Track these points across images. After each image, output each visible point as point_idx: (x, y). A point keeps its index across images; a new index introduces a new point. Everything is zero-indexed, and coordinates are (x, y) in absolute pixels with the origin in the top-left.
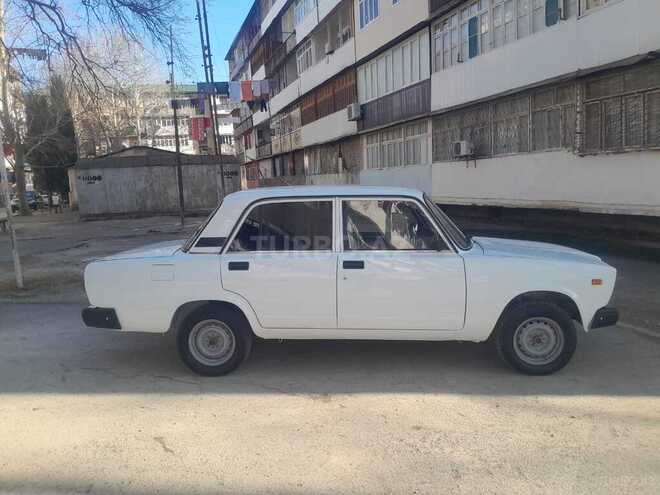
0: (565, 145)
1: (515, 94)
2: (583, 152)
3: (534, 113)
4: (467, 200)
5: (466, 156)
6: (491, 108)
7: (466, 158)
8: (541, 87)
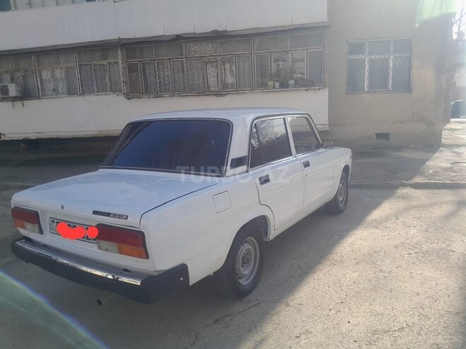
0: (113, 90)
1: (60, 50)
2: (129, 96)
3: (81, 66)
4: (16, 135)
5: (15, 97)
6: (33, 58)
7: (15, 99)
8: (86, 47)
